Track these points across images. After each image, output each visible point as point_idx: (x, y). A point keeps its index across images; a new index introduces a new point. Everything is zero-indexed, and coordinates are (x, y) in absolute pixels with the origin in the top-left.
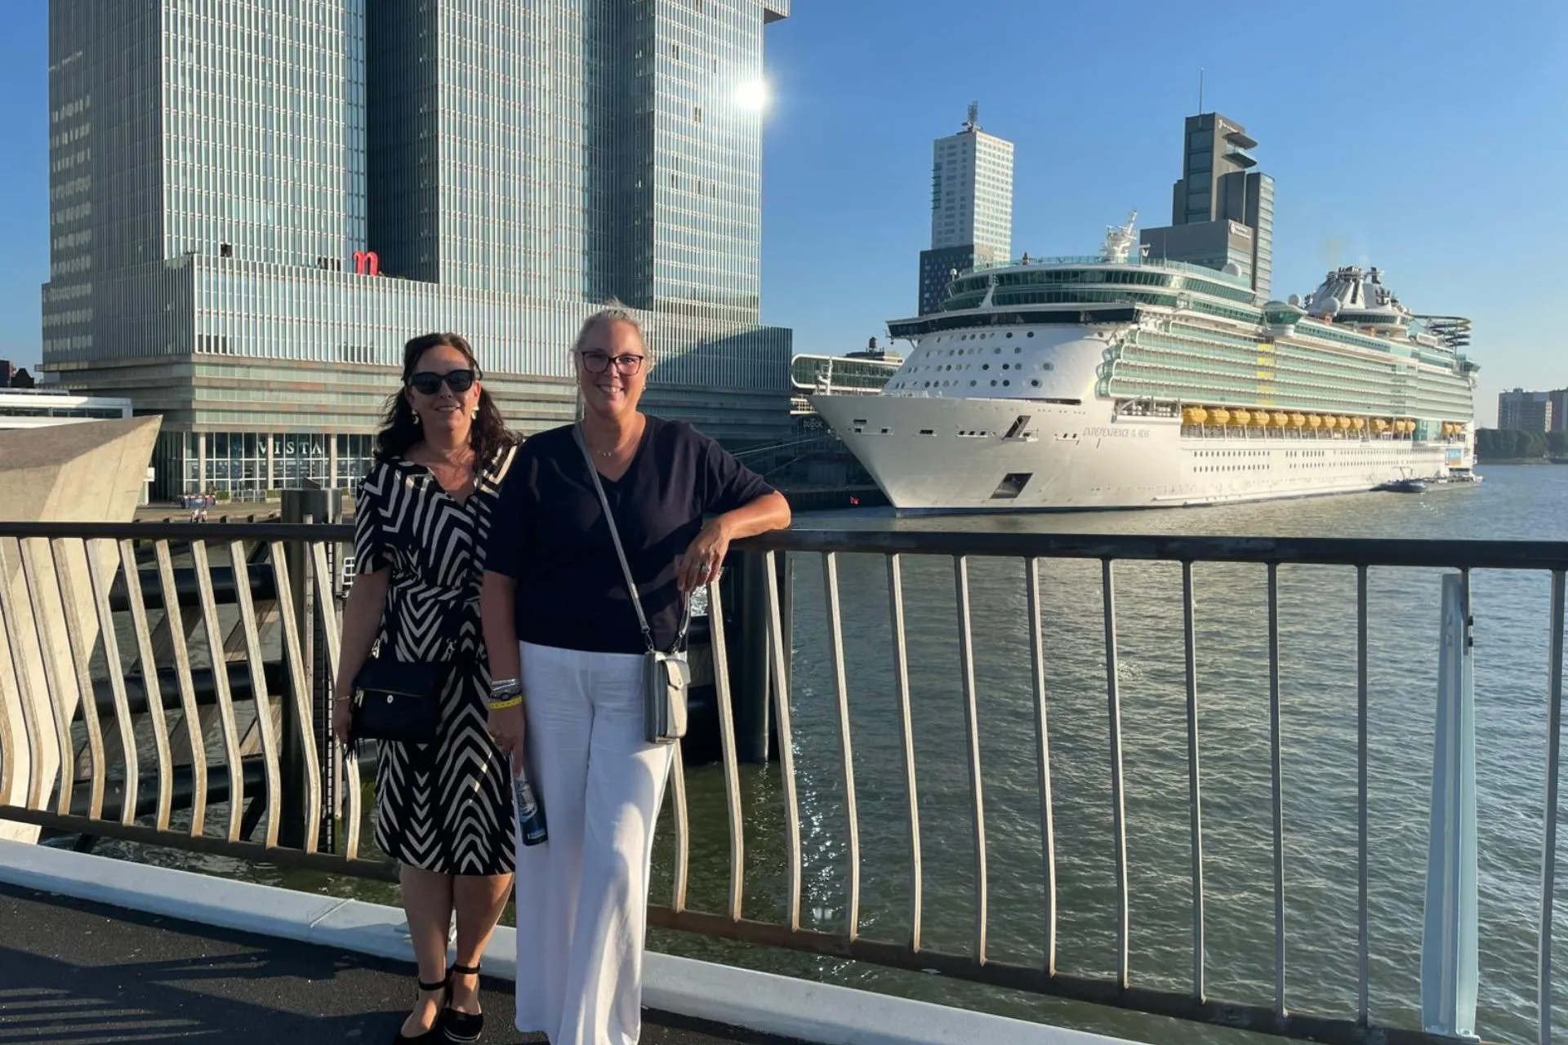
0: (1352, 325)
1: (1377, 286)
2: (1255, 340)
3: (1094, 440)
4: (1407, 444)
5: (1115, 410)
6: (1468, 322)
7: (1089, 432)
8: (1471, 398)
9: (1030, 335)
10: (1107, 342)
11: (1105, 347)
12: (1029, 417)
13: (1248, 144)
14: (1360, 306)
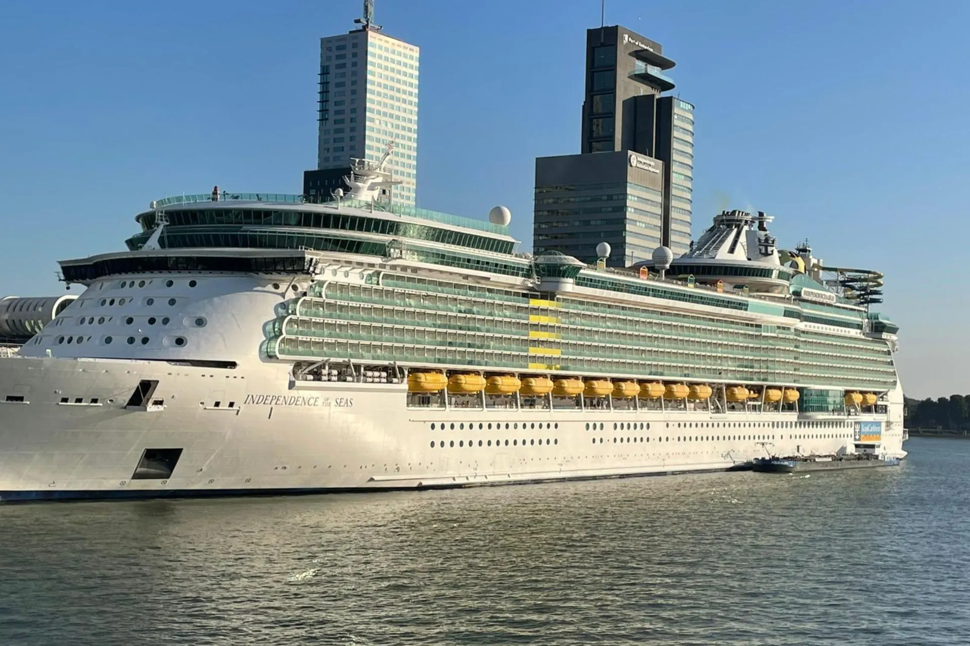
0: (686, 280)
1: (763, 233)
2: (524, 295)
3: (264, 409)
4: (792, 416)
5: (294, 373)
6: (880, 277)
7: (251, 399)
8: (891, 363)
9: (193, 284)
10: (283, 295)
11: (281, 300)
12: (157, 382)
13: (665, 64)
14: (740, 257)
